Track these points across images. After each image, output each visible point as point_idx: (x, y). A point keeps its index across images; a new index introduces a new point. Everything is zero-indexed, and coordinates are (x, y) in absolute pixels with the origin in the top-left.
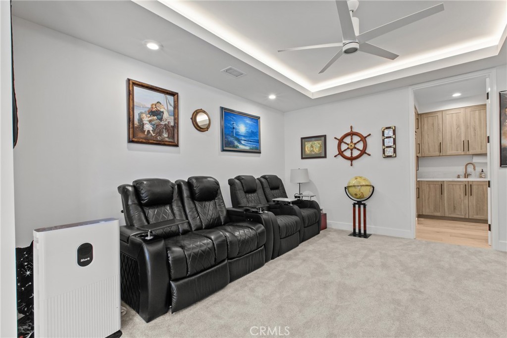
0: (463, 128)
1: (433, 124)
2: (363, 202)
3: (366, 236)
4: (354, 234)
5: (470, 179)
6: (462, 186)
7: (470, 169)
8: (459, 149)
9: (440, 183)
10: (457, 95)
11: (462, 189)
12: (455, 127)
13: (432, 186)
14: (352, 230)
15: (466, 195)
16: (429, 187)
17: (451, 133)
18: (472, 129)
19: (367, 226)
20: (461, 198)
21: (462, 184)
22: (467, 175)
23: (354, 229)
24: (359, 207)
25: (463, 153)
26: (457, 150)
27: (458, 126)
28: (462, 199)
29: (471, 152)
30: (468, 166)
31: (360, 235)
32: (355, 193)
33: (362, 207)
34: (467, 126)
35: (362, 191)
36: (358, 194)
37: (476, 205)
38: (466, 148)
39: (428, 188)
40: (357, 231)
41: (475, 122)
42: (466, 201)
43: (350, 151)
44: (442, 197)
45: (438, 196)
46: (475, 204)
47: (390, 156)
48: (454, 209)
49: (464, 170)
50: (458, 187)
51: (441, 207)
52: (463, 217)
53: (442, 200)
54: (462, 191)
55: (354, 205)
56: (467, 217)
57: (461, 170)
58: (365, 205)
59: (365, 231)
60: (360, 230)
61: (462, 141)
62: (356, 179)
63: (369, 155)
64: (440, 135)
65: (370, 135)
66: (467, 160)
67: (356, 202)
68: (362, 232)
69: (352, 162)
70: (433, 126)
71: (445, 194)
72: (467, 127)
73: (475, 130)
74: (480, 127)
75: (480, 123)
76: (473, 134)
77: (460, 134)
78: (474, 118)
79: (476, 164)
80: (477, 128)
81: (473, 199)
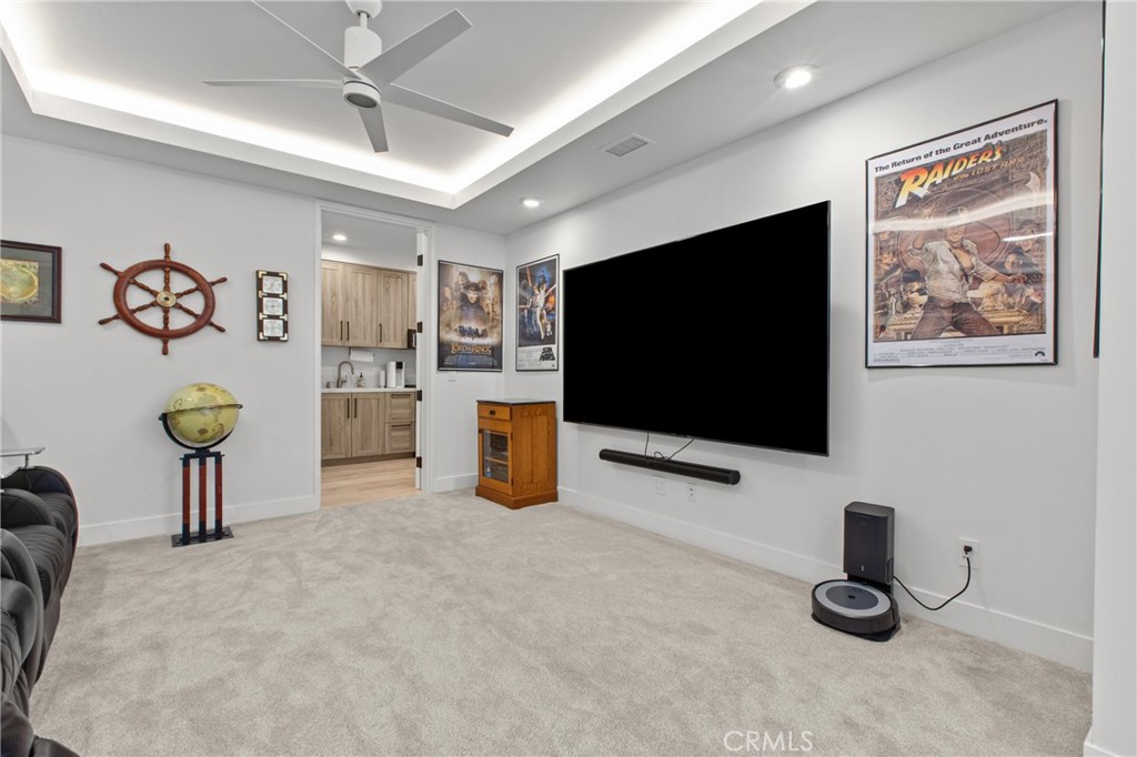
0: (341, 299)
2: (212, 450)
3: (220, 533)
4: (185, 539)
5: (345, 390)
6: (342, 402)
7: (345, 371)
8: (334, 336)
10: (340, 238)
11: (343, 407)
12: (329, 294)
14: (179, 530)
15: (348, 417)
18: (353, 305)
19: (225, 507)
20: (340, 424)
21: (341, 398)
22: (340, 383)
23: (186, 526)
24: (203, 464)
25: (340, 344)
26: (332, 337)
27: (334, 294)
28: (343, 424)
29: (351, 343)
30: (343, 367)
31: (203, 536)
32: (203, 427)
33: (211, 462)
34: (347, 296)
35: (221, 421)
36: (210, 430)
37: (363, 433)
38: (345, 336)
40: (194, 527)
41: (357, 292)
42: (348, 428)
43: (162, 314)
46: (360, 432)
47: (276, 339)
48: (331, 444)
49: (336, 374)
50: (337, 402)
52: (343, 456)
54: (342, 411)
55: (186, 461)
56: (349, 456)
57: (331, 373)
58: (218, 457)
59: (219, 521)
60: (203, 523)
61: (340, 322)
62: (201, 389)
63: (221, 330)
65: (224, 280)
66: (341, 356)
67: (194, 452)
68: (211, 525)
69: (165, 343)
72: (347, 300)
73: (357, 306)
74: (364, 304)
75: (364, 296)
76: (354, 312)
77: (337, 309)
78: (357, 285)
79: (354, 364)
80: (360, 303)
81: (358, 422)
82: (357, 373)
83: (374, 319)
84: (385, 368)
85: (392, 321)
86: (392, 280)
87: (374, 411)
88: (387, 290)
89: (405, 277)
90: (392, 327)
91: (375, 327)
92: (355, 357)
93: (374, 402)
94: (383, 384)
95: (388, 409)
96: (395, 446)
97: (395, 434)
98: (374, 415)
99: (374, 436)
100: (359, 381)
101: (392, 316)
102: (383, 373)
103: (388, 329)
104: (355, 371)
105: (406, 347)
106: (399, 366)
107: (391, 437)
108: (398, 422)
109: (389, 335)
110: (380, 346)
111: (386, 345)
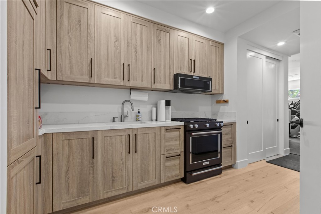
0: (123, 44)
1: (80, 21)
5: (126, 125)
6: (124, 137)
7: (127, 108)
8: (118, 76)
9: (90, 136)
11: (124, 142)
12: (113, 39)
13: (74, 143)
15: (129, 153)
16: (70, 146)
17: (108, 47)
18: (133, 51)
20: (122, 159)
21: (124, 134)
22: (123, 118)
25: (122, 84)
26: (115, 77)
27: (117, 40)
28: (124, 160)
29: (132, 84)
30: (125, 105)
34: (128, 42)
37: (141, 167)
38: (126, 77)
39: (67, 148)
41: (136, 40)
42: (129, 163)
44: (93, 163)
45: (86, 163)
46: (139, 165)
48: (113, 181)
49: (120, 111)
50: (118, 138)
51: (91, 183)
52: (125, 191)
53: (93, 168)
54: (124, 146)
56: (130, 190)
57: (115, 110)
61: (122, 64)
64: (91, 45)
66: (124, 95)
70: (80, 25)
71: (99, 157)
72: (128, 45)
73: (136, 52)
74: (142, 50)
75: (142, 43)
76: (134, 57)
77: (120, 53)
78: (136, 34)
79: (134, 103)
80: (139, 49)
81: (138, 157)
82: (136, 110)
83: (150, 64)
84: (156, 105)
85: (162, 67)
86: (162, 33)
87: (152, 144)
88: (159, 41)
89: (172, 31)
90: (162, 72)
91: (150, 70)
92: (135, 96)
93: (151, 136)
94: (154, 118)
95: (163, 141)
96: (168, 174)
97: (168, 164)
98: (151, 149)
99: (151, 168)
100: (137, 116)
101: (163, 64)
102: (154, 109)
103: (160, 73)
104: (134, 108)
105: (172, 88)
106: (168, 103)
107: (165, 167)
108: (171, 153)
109: (160, 78)
110: (154, 87)
111: (158, 86)
